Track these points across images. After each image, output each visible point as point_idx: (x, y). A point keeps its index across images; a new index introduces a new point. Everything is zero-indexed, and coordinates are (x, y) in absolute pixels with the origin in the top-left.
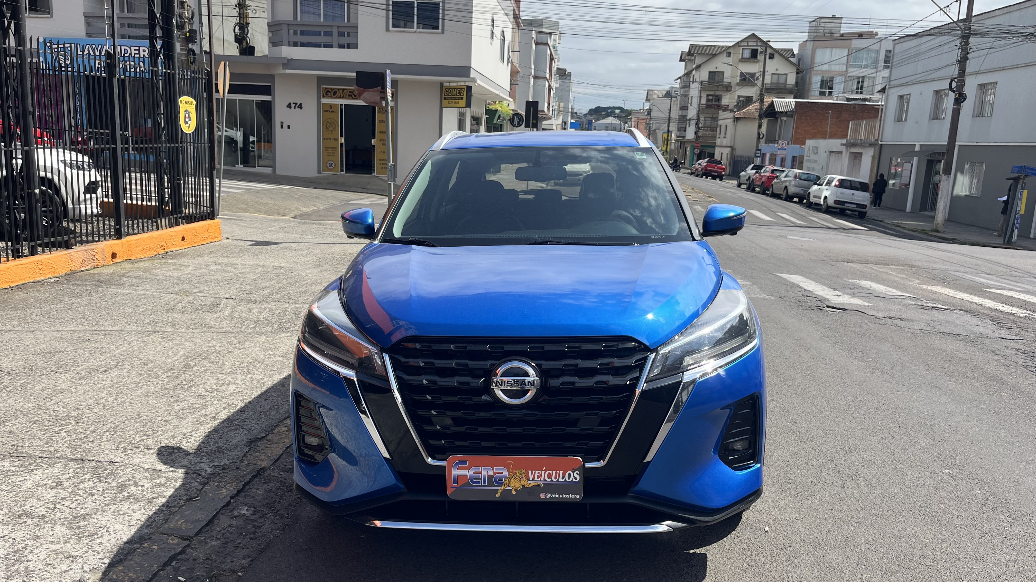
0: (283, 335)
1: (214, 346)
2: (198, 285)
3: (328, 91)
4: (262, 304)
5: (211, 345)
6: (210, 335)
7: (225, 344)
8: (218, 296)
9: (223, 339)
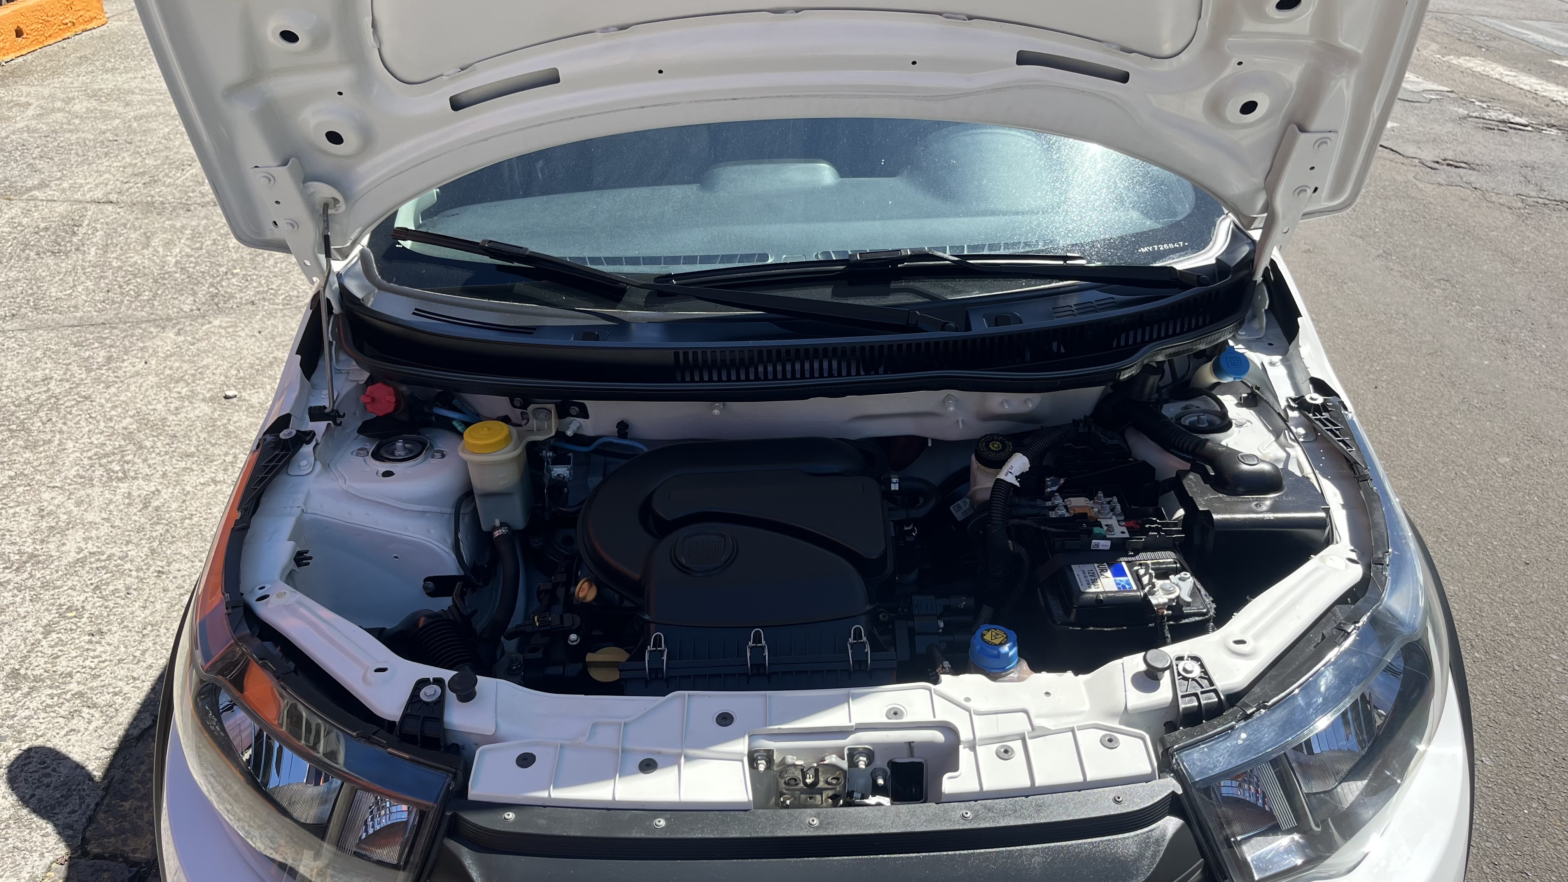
0: (216, 323)
1: (46, 379)
2: (40, 164)
4: (178, 215)
5: (39, 374)
6: (42, 336)
7: (74, 368)
8: (79, 196)
9: (72, 349)
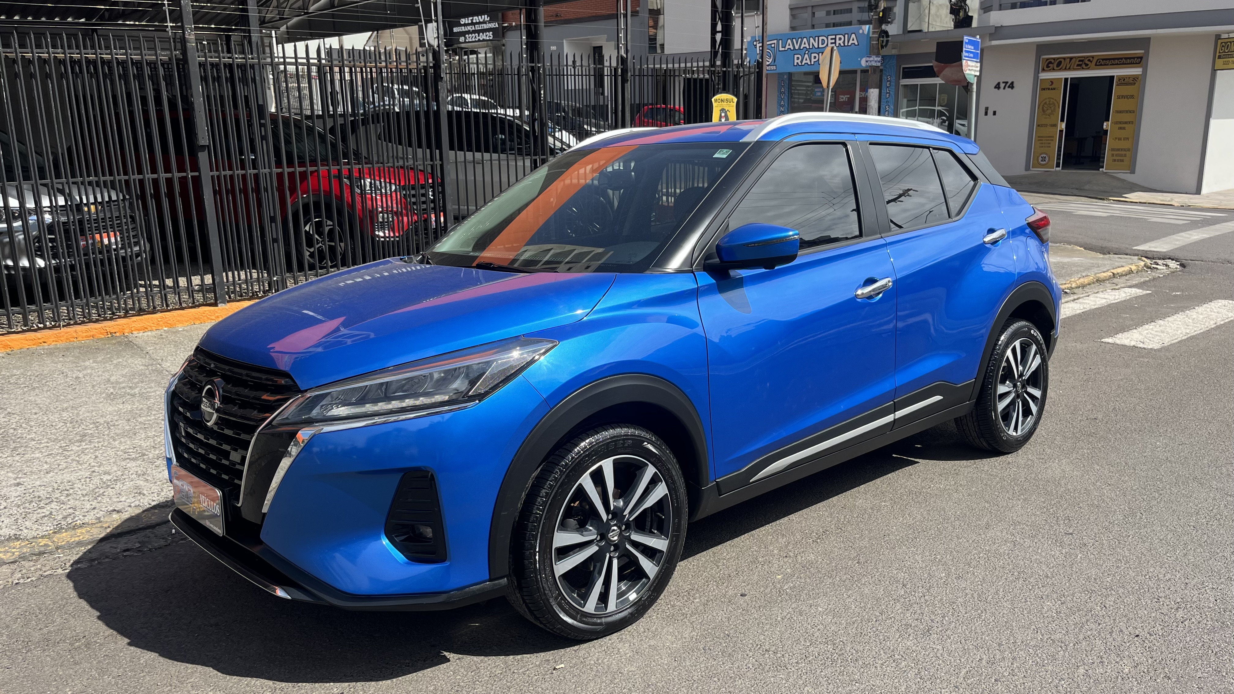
3: (1050, 63)
